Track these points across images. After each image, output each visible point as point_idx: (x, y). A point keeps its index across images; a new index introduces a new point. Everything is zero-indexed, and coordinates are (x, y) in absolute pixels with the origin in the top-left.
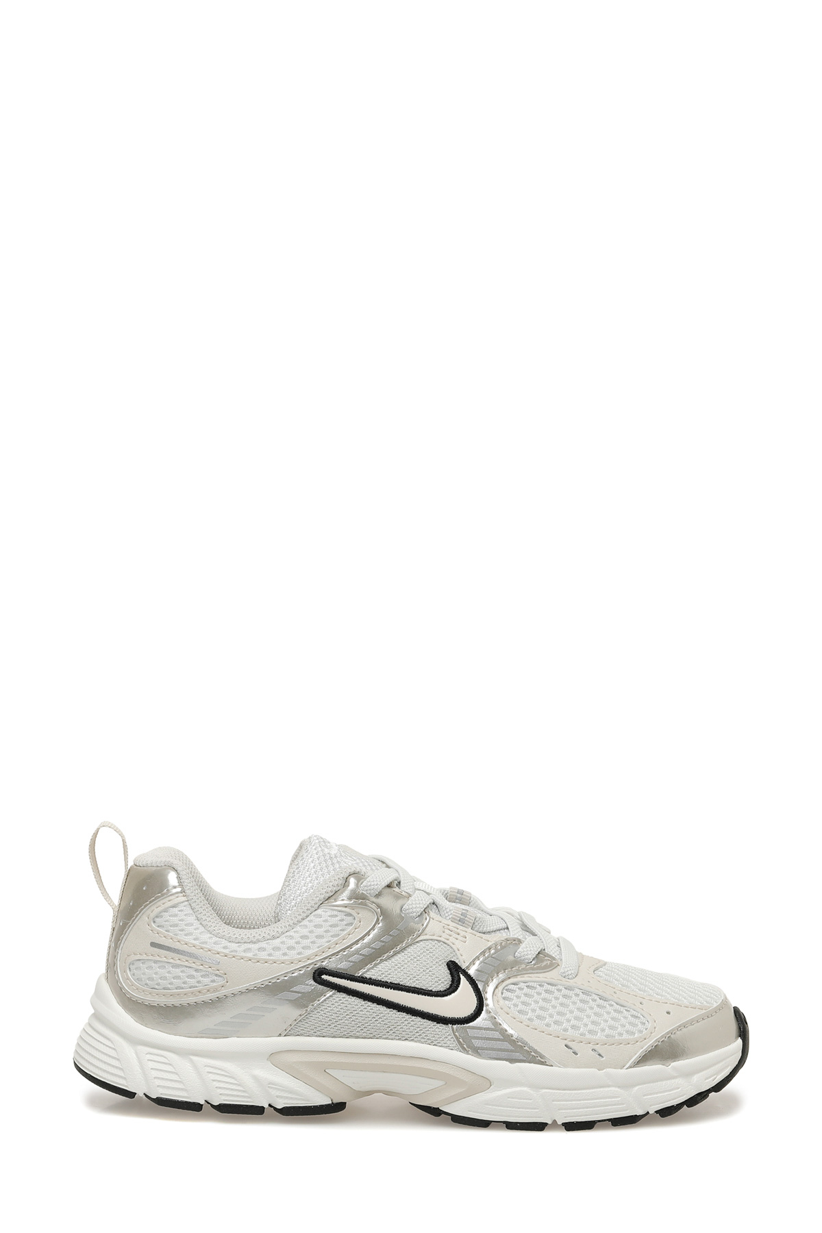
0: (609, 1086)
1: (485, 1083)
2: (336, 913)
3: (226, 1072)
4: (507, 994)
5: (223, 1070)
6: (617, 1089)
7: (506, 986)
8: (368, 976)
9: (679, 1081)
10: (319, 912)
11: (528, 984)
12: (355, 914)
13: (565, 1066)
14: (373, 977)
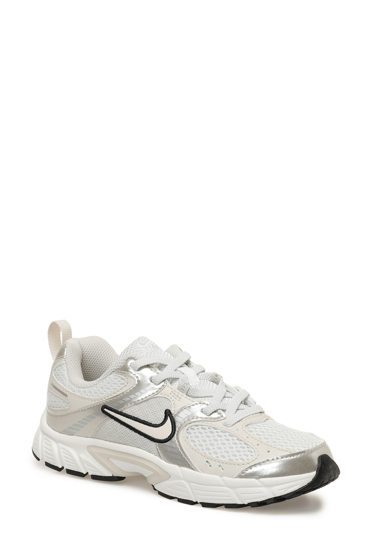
0: (224, 486)
1: (168, 476)
2: (117, 377)
3: (69, 453)
4: (190, 430)
5: (67, 451)
6: (227, 488)
7: (191, 426)
8: (124, 412)
9: (263, 489)
10: (111, 376)
11: (202, 427)
12: (126, 379)
13: (204, 472)
14: (127, 413)
